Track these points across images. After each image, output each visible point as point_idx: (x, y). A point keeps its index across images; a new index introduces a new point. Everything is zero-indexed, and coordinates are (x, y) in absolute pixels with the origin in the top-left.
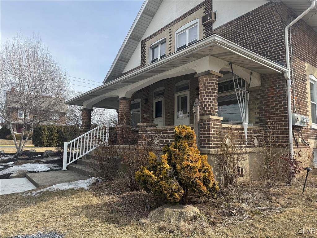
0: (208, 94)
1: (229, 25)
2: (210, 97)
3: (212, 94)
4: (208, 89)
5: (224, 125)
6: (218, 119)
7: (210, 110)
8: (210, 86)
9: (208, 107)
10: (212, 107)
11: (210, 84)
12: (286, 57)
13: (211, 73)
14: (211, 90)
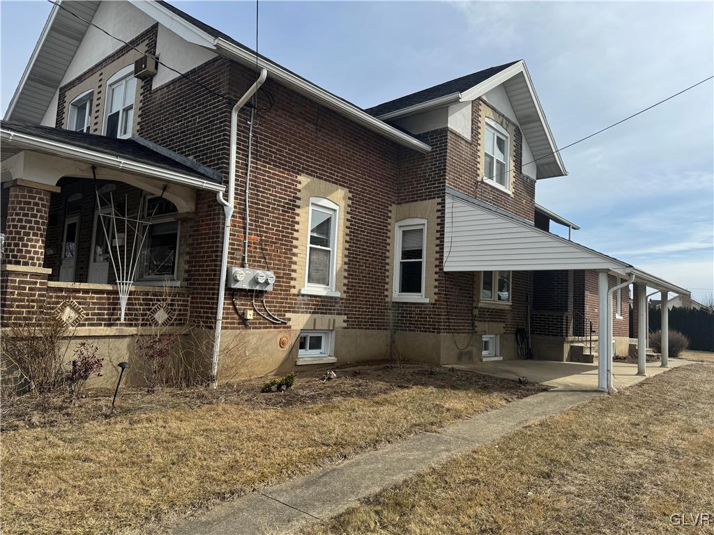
0: (16, 223)
1: (172, 87)
2: (19, 229)
3: (24, 224)
4: (17, 214)
5: (52, 284)
6: (34, 271)
7: (15, 253)
8: (22, 209)
9: (12, 247)
10: (20, 248)
11: (22, 205)
12: (228, 164)
13: (18, 183)
14: (23, 216)
